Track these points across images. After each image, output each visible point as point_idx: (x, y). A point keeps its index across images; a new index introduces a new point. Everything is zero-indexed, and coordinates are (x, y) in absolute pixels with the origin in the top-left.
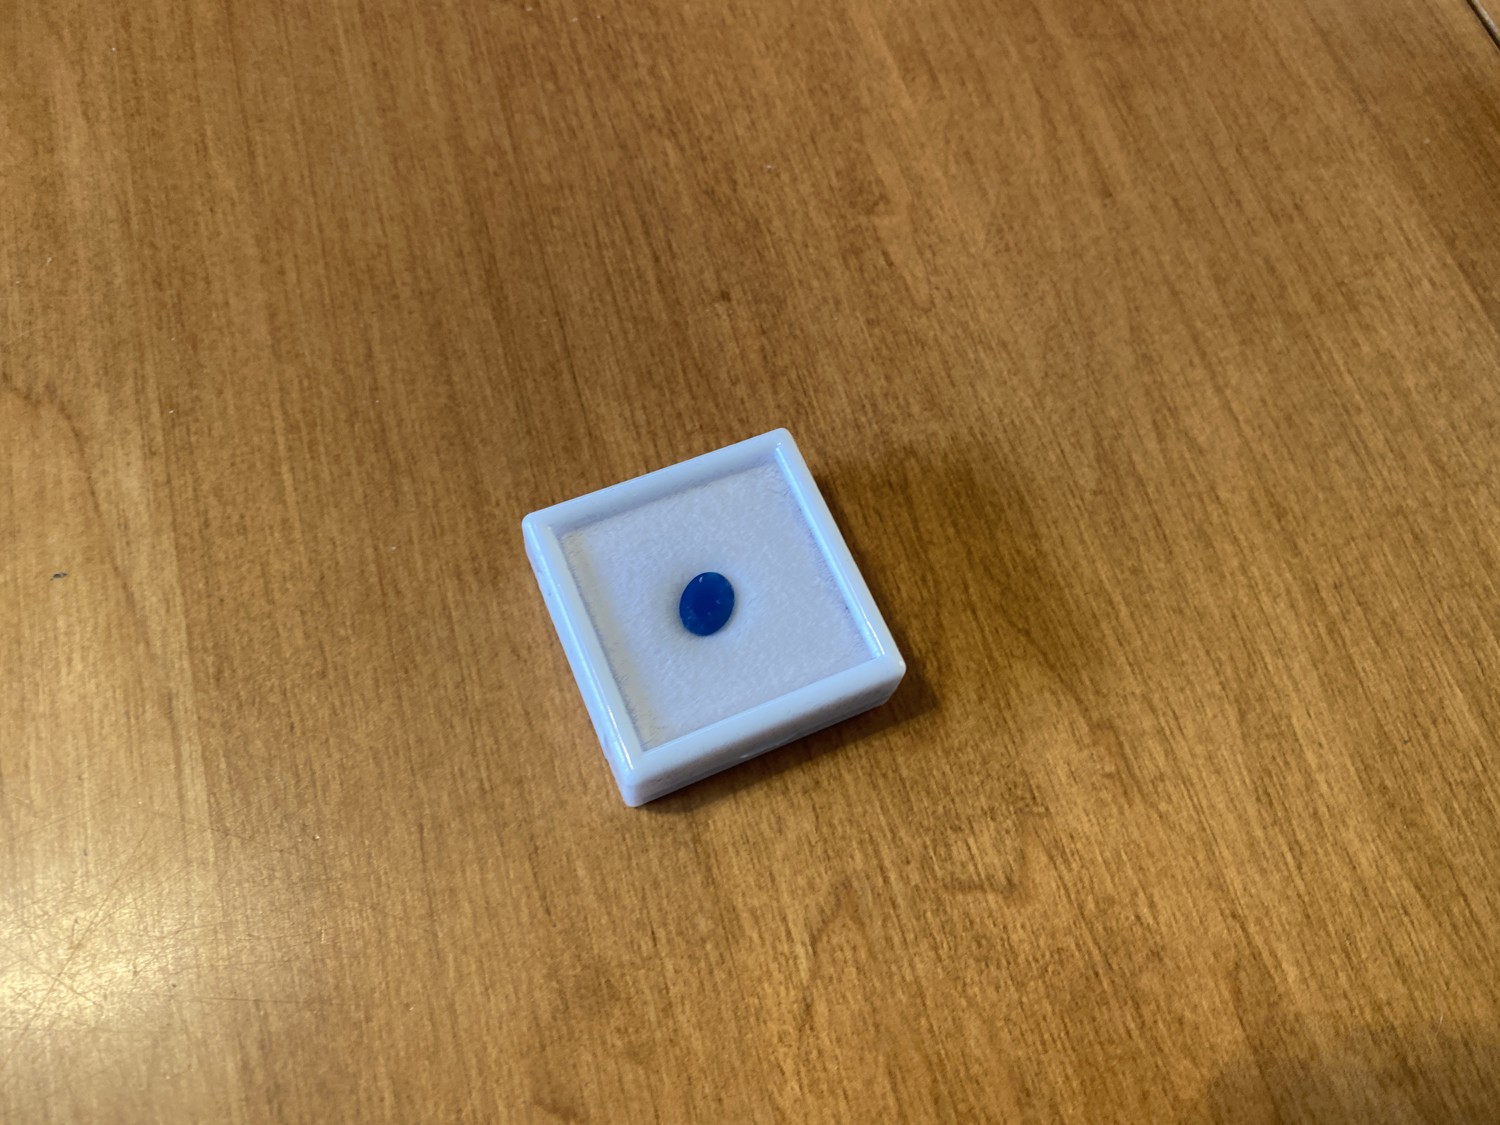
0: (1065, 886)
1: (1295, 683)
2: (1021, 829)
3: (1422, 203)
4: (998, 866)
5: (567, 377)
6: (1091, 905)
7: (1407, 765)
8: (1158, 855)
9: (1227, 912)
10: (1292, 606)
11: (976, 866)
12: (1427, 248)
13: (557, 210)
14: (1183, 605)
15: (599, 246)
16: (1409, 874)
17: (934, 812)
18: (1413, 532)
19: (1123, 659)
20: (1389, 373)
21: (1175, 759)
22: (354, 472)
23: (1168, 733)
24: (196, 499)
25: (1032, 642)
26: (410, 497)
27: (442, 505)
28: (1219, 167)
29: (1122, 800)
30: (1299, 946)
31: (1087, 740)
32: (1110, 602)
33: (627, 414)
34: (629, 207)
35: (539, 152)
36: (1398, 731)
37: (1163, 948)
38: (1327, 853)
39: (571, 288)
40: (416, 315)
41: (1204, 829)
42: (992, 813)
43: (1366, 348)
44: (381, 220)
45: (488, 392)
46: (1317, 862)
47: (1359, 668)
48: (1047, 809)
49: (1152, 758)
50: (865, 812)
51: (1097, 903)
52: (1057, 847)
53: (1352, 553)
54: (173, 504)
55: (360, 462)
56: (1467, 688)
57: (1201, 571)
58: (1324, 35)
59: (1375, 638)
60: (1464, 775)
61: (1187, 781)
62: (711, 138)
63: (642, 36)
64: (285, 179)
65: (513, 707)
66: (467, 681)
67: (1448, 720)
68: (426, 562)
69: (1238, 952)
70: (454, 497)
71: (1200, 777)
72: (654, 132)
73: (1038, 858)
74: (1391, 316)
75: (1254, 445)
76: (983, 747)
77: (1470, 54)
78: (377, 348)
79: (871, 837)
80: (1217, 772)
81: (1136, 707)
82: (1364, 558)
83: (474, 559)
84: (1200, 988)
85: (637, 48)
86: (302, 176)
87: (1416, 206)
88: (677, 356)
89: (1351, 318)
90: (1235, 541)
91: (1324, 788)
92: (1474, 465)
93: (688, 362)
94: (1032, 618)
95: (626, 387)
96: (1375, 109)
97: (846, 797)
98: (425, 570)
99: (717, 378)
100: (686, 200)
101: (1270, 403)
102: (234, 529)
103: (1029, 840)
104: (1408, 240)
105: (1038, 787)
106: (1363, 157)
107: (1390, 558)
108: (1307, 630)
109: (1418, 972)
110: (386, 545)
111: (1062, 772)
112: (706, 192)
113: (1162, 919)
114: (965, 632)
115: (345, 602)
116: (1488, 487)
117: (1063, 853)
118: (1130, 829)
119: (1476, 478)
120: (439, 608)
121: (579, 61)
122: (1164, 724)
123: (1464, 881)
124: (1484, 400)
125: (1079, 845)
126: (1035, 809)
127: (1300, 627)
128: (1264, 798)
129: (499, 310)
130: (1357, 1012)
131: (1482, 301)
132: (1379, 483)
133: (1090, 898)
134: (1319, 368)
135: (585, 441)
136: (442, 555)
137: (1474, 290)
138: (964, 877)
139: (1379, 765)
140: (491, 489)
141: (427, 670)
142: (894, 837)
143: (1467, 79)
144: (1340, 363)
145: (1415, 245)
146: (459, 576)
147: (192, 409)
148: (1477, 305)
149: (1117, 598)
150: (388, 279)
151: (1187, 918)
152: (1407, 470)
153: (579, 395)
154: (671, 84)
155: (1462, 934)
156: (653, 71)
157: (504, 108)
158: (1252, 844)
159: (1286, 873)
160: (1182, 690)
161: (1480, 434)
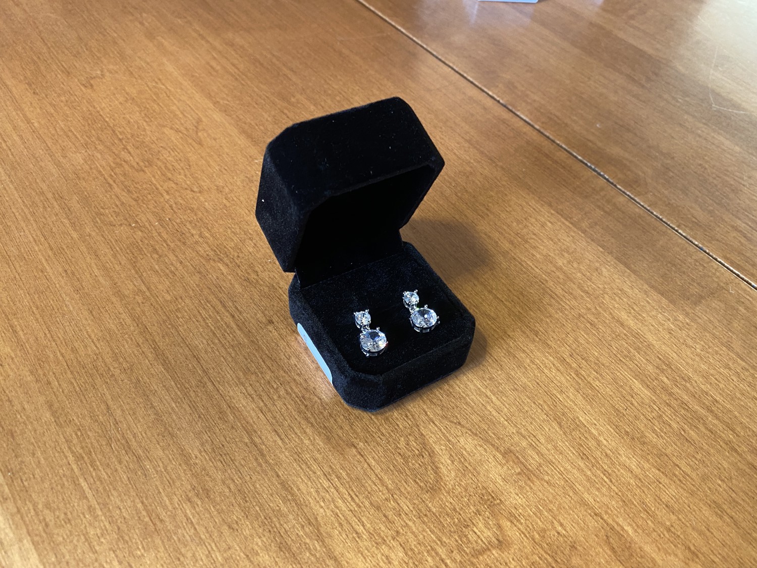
0: (522, 532)
1: (574, 402)
2: (493, 514)
3: (533, 194)
4: (491, 536)
5: (209, 384)
6: (537, 536)
7: (631, 419)
8: (554, 501)
9: (593, 514)
10: (558, 370)
11: (482, 541)
12: (542, 210)
13: (178, 310)
14: (516, 386)
15: (204, 320)
16: (653, 465)
17: (454, 523)
18: (589, 322)
19: (502, 419)
20: (551, 262)
21: (542, 455)
22: (119, 469)
23: (534, 444)
24: (37, 514)
25: (463, 426)
26: (152, 471)
27: (169, 468)
28: (452, 204)
29: (529, 482)
30: (627, 516)
31: (504, 462)
32: (487, 396)
33: (244, 391)
34: (211, 297)
35: (160, 287)
36: (621, 406)
37: (575, 543)
38: (619, 470)
39: (196, 342)
40: (126, 381)
41: (567, 481)
42: (478, 512)
43: (538, 256)
44: (93, 341)
45: (174, 405)
46: (617, 475)
47: (594, 385)
48: (500, 500)
49: (533, 459)
50: (424, 536)
51: (539, 534)
52: (511, 516)
53: (570, 340)
54: (24, 522)
55: (120, 462)
56: (637, 378)
57: (516, 369)
58: (469, 141)
59: (595, 371)
60: (653, 414)
61: (551, 462)
62: (238, 257)
63: (190, 222)
64: (37, 338)
65: (239, 556)
66: (212, 552)
67: (637, 394)
68: (171, 500)
69: (605, 530)
70: (174, 463)
71: (555, 458)
72: (211, 261)
73: (506, 524)
74: (541, 239)
75: (513, 309)
76: (463, 484)
77: (525, 133)
78: (110, 403)
79: (431, 547)
80: (561, 453)
81: (516, 438)
82: (576, 340)
83: (193, 489)
84: (597, 554)
85: (190, 228)
86: (45, 334)
87: (531, 195)
88: (257, 356)
89: (527, 246)
90: (524, 351)
91: (605, 442)
92: (599, 287)
93: (264, 356)
94: (459, 416)
95: (239, 379)
96: (500, 164)
97: (413, 533)
98: (171, 504)
99: (280, 359)
100: (237, 286)
101: (512, 290)
102: (63, 522)
103: (499, 518)
104: (534, 209)
105: (493, 492)
106: (504, 183)
107: (585, 336)
108: (568, 378)
109: (676, 506)
110: (147, 499)
111: (499, 481)
112: (245, 280)
113: (568, 529)
114: (433, 433)
115: (135, 536)
116: (607, 294)
117: (515, 517)
118: (537, 493)
119: (601, 292)
120: (185, 520)
121: (165, 241)
122: (531, 441)
123: (674, 459)
124: (589, 260)
125: (520, 511)
126: (495, 502)
127: (565, 378)
128: (584, 456)
129: (165, 363)
130: (662, 536)
131: (572, 223)
132: (567, 307)
133: (535, 533)
134: (524, 270)
135: (228, 411)
136: (177, 493)
137: (567, 220)
138: (479, 548)
139: (621, 424)
140: (190, 451)
141: (189, 555)
142: (441, 543)
143: (528, 143)
144: (531, 264)
145: (538, 210)
146: (189, 500)
147: (21, 468)
148: (570, 225)
149: (489, 393)
150: (106, 369)
151: (578, 524)
152: (575, 298)
153: (218, 390)
154: (211, 239)
155: (684, 482)
156: (201, 236)
157: (137, 273)
158: (588, 479)
159: (607, 486)
160: (531, 423)
161: (595, 274)
